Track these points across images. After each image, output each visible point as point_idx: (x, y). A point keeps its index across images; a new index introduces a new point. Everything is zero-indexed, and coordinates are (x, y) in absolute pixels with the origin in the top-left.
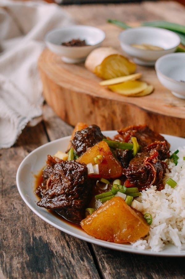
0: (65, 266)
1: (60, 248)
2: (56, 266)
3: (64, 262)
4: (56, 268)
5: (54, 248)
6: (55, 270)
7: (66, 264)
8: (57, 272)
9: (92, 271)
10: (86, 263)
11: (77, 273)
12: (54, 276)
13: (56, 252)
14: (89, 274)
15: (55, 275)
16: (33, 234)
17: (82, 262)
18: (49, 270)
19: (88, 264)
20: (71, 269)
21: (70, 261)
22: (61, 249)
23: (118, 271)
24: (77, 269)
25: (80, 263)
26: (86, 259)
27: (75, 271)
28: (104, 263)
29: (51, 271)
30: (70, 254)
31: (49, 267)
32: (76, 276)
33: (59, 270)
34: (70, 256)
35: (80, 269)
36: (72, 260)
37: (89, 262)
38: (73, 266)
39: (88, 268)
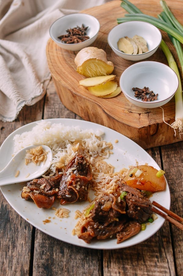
0: (13, 231)
1: (16, 216)
2: (8, 229)
3: (14, 227)
4: (7, 231)
5: (12, 215)
6: (7, 232)
7: (14, 229)
8: (7, 234)
9: (28, 238)
10: (27, 231)
11: (19, 237)
12: (4, 237)
13: (12, 219)
14: (25, 240)
15: (5, 235)
16: (2, 202)
17: (24, 230)
18: (3, 232)
19: (27, 232)
20: (17, 233)
21: (18, 228)
22: (15, 218)
23: (44, 241)
24: (20, 234)
25: (23, 230)
26: (28, 228)
27: (18, 235)
28: (38, 234)
29: (4, 233)
30: (20, 222)
31: (4, 229)
32: (17, 240)
33: (8, 233)
34: (19, 224)
35: (22, 235)
36: (19, 227)
37: (29, 231)
38: (18, 232)
39: (27, 235)
